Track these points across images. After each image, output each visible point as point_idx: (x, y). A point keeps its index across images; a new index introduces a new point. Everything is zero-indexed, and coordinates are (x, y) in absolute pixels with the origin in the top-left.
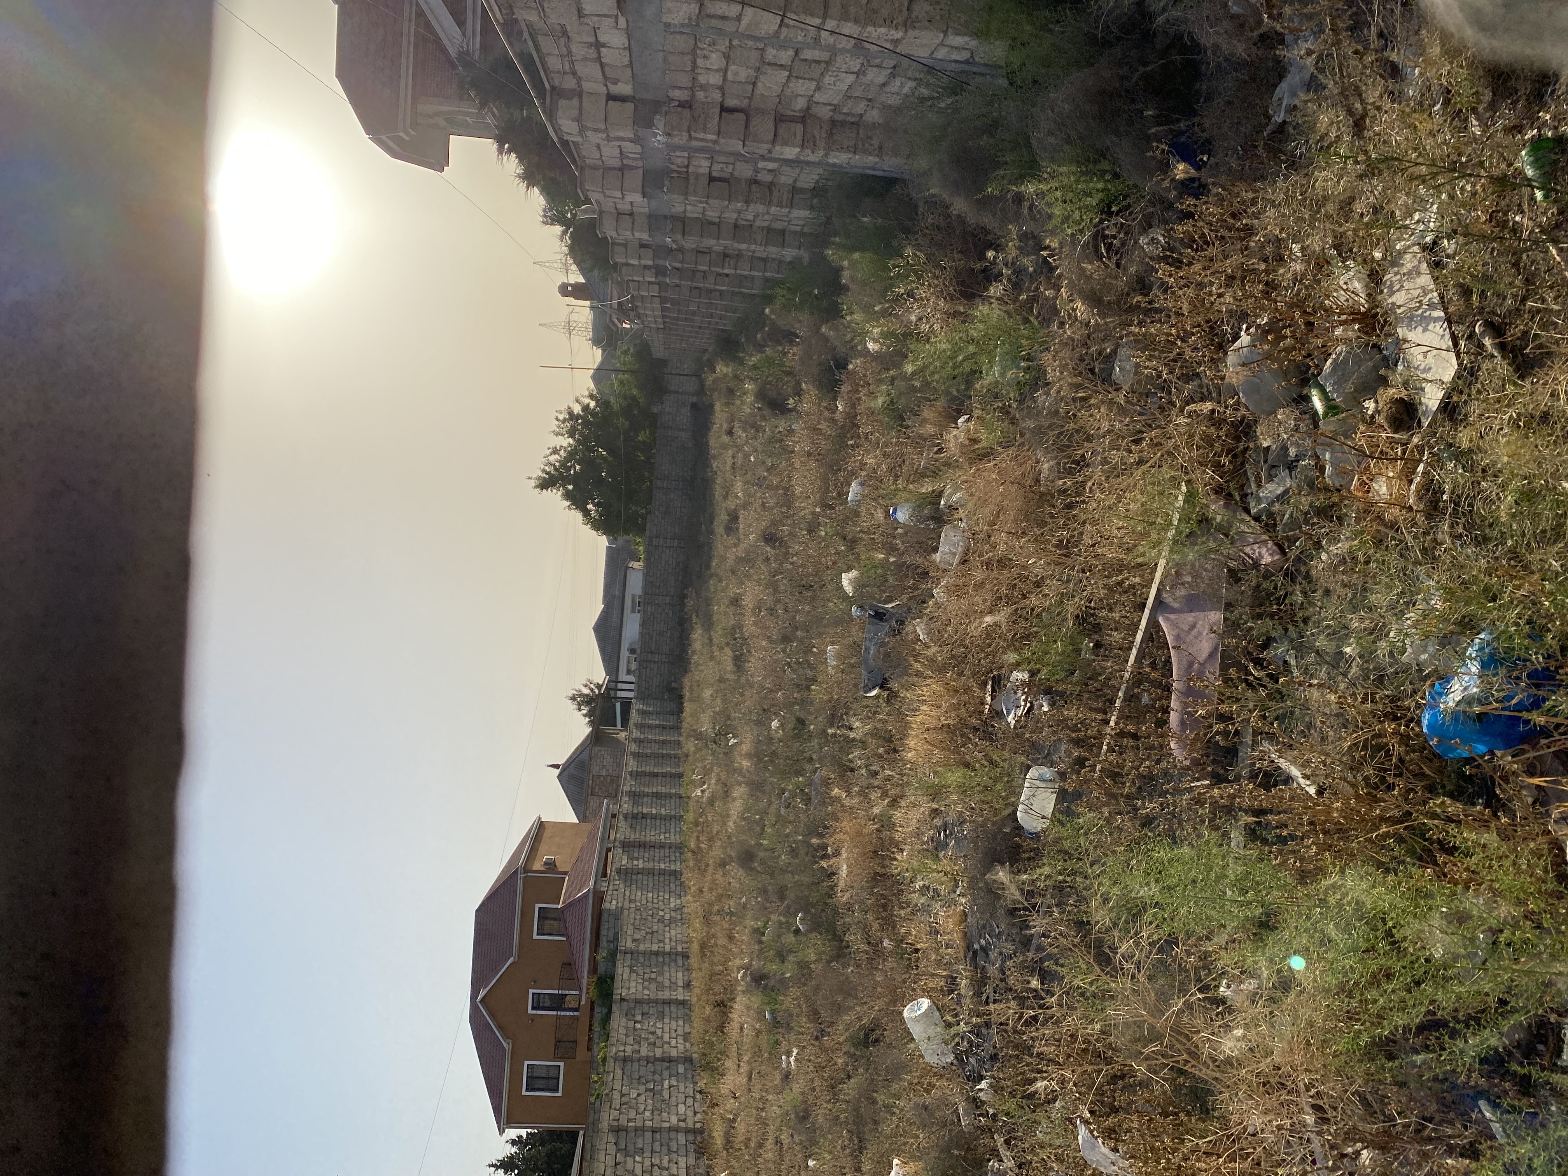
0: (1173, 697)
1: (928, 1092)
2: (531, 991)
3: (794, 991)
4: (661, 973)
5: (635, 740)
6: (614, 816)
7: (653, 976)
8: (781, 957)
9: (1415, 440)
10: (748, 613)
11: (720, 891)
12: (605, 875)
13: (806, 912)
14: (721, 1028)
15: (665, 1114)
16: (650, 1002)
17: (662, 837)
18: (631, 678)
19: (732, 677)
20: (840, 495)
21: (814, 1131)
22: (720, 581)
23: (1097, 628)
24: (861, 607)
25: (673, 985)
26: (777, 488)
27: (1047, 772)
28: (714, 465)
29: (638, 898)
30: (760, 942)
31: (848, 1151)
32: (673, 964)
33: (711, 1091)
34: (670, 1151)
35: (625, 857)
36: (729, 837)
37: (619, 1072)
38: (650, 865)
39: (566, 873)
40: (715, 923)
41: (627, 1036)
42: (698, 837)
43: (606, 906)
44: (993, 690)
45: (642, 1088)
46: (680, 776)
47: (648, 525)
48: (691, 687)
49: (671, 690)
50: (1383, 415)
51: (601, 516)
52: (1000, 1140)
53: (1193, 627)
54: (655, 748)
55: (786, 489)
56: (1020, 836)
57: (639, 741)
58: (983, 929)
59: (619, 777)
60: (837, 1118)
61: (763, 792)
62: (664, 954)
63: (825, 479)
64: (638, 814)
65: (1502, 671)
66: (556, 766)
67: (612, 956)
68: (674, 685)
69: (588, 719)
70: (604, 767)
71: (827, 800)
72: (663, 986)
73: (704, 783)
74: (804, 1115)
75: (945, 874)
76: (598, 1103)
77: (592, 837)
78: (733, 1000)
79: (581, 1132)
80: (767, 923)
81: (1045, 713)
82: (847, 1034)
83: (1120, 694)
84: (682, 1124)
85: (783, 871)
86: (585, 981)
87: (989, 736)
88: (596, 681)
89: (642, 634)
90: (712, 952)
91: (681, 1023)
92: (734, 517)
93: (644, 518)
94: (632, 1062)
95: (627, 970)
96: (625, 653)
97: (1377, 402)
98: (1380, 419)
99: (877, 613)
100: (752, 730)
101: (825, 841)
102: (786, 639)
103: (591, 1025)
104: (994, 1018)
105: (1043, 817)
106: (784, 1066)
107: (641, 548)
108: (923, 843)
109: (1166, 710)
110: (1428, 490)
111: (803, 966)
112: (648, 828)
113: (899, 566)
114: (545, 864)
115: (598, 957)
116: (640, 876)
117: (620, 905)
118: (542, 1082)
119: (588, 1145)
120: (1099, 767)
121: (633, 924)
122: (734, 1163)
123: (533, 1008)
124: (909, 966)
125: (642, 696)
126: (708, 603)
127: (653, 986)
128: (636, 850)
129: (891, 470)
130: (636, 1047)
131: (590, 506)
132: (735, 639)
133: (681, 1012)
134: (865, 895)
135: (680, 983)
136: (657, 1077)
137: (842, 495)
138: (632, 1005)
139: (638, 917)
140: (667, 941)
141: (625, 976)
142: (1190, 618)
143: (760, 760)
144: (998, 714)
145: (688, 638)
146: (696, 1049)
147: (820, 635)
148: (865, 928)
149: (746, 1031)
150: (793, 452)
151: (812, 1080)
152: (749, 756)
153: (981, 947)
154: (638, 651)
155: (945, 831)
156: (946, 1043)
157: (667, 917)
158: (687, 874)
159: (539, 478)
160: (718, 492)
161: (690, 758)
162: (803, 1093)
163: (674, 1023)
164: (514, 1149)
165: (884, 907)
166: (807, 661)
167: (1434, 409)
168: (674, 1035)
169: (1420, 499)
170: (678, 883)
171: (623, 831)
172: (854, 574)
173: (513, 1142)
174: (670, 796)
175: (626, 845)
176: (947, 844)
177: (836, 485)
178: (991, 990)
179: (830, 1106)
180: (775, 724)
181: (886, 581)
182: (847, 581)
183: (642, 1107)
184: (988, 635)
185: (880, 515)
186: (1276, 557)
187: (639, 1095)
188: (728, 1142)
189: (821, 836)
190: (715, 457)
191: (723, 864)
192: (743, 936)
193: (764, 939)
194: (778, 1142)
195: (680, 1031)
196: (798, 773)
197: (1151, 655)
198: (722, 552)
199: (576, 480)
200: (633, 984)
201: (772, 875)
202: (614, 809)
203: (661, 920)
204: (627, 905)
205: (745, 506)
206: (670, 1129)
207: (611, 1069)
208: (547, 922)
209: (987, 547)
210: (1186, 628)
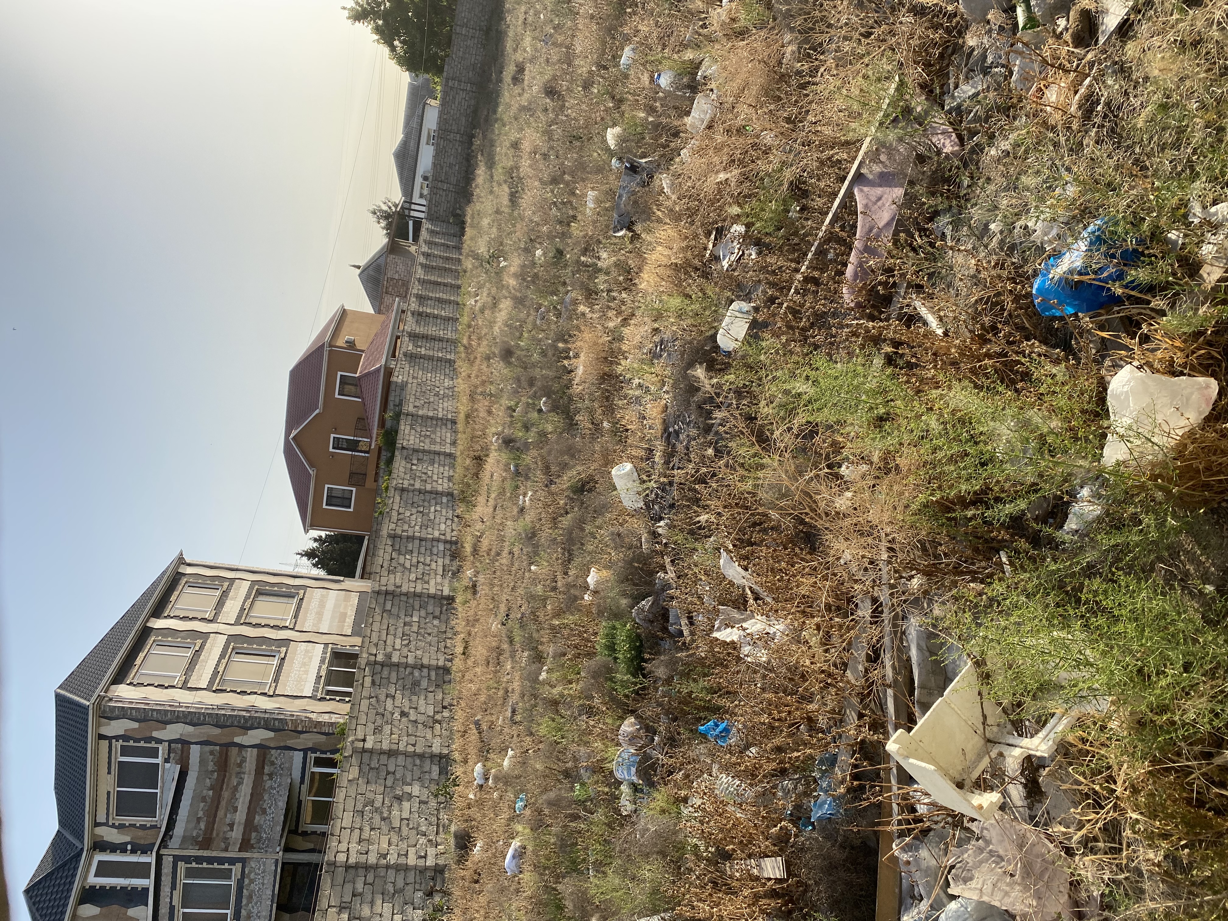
0: (853, 254)
1: (621, 525)
2: (332, 436)
3: (534, 453)
4: (434, 432)
5: (423, 254)
6: (403, 312)
7: (428, 433)
8: (527, 427)
9: (1090, 56)
10: (526, 156)
11: (484, 378)
12: (394, 356)
13: (549, 397)
14: (476, 475)
15: (430, 529)
16: (424, 451)
17: (441, 333)
18: (423, 202)
19: (507, 210)
20: (614, 57)
21: (538, 547)
22: (504, 125)
23: (805, 194)
24: (620, 159)
25: (443, 442)
26: (561, 45)
27: (745, 306)
28: (508, 19)
29: (420, 376)
30: (512, 416)
31: (560, 561)
32: (444, 427)
33: (466, 516)
34: (432, 554)
35: (411, 345)
36: (494, 339)
37: (398, 498)
38: (431, 353)
39: (363, 351)
40: (479, 401)
41: (405, 474)
42: (470, 337)
43: (394, 379)
44: (716, 239)
45: (414, 511)
46: (459, 287)
47: (446, 67)
48: (473, 215)
49: (456, 216)
50: (1070, 31)
51: (405, 54)
52: (667, 560)
53: (880, 199)
54: (440, 263)
55: (568, 48)
56: (717, 353)
57: (427, 255)
58: (678, 417)
59: (408, 282)
60: (555, 539)
61: (524, 306)
62: (437, 419)
63: (604, 43)
64: (422, 312)
65: (1103, 249)
66: (358, 267)
67: (397, 416)
68: (458, 211)
69: (385, 232)
70: (397, 272)
71: (573, 314)
72: (435, 442)
73: (477, 295)
74: (531, 536)
75: (657, 376)
76: (380, 518)
77: (384, 326)
78: (487, 456)
79: (367, 537)
80: (518, 403)
81: (752, 260)
82: (569, 484)
83: (813, 249)
84: (442, 537)
85: (534, 366)
86: (375, 431)
87: (706, 275)
88: (393, 200)
89: (434, 165)
90: (474, 421)
91: (447, 468)
92: (521, 69)
93: (443, 60)
94: (408, 491)
95: (408, 427)
96: (419, 180)
97: (1068, 20)
98: (1067, 37)
99: (632, 165)
100: (519, 255)
101: (569, 346)
102: (555, 181)
103: (378, 464)
104: (676, 480)
105: (736, 340)
106: (520, 503)
107: (438, 88)
108: (643, 354)
109: (845, 265)
110: (1088, 101)
111: (543, 434)
112: (431, 325)
113: (656, 126)
114: (347, 342)
115: (386, 416)
116: (422, 360)
117: (405, 379)
118: (339, 500)
119: (372, 546)
120: (785, 305)
121: (415, 395)
122: (478, 564)
123: (334, 448)
124: (620, 440)
125: (431, 218)
126: (492, 144)
127: (427, 441)
128: (420, 340)
129: (660, 38)
130: (412, 482)
131: (396, 43)
132: (512, 178)
133: (447, 461)
134: (594, 388)
135: (448, 441)
136: (426, 504)
137: (616, 57)
138: (411, 452)
139: (419, 390)
140: (440, 410)
141: (407, 432)
142: (879, 191)
143: (524, 280)
144: (716, 258)
145: (473, 173)
146: (456, 487)
147: (583, 180)
148: (591, 411)
149: (495, 478)
150: (578, 13)
151: (540, 513)
152: (515, 275)
153: (675, 430)
154: (430, 179)
155: (661, 345)
156: (639, 493)
157: (442, 392)
158: (459, 363)
159: (352, 9)
160: (509, 45)
161: (468, 274)
162: (532, 522)
163: (441, 469)
164: (316, 545)
165: (607, 398)
166: (570, 202)
167: (1112, 29)
168: (441, 476)
169: (1080, 108)
170: (451, 369)
171: (410, 324)
172: (617, 130)
173: (315, 540)
174: (450, 302)
175: (414, 336)
176: (661, 356)
177: (611, 48)
178: (677, 461)
179: (550, 531)
180: (539, 253)
181: (644, 138)
182: (612, 135)
183: (414, 523)
184: (720, 191)
185: (645, 79)
186: (957, 148)
187: (411, 515)
188: (475, 551)
189: (566, 342)
190: (509, 11)
191: (488, 358)
192: (499, 411)
193: (514, 414)
194: (511, 553)
195: (446, 474)
196: (554, 293)
197: (842, 218)
198: (508, 100)
199: (385, 16)
200: (412, 438)
201: (525, 368)
202: (404, 306)
203: (437, 395)
204: (410, 381)
205: (533, 60)
206: (433, 540)
207: (392, 495)
208: (346, 386)
209: (730, 116)
210: (874, 199)
